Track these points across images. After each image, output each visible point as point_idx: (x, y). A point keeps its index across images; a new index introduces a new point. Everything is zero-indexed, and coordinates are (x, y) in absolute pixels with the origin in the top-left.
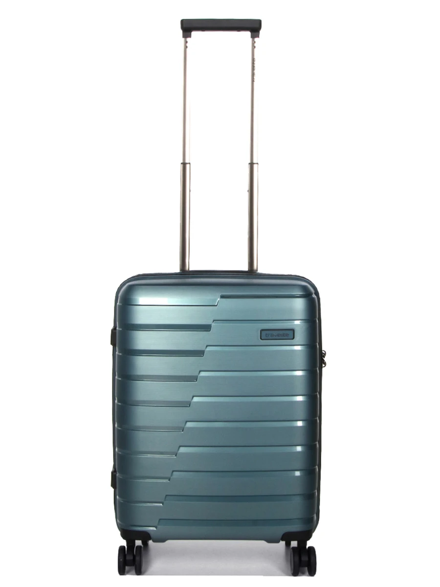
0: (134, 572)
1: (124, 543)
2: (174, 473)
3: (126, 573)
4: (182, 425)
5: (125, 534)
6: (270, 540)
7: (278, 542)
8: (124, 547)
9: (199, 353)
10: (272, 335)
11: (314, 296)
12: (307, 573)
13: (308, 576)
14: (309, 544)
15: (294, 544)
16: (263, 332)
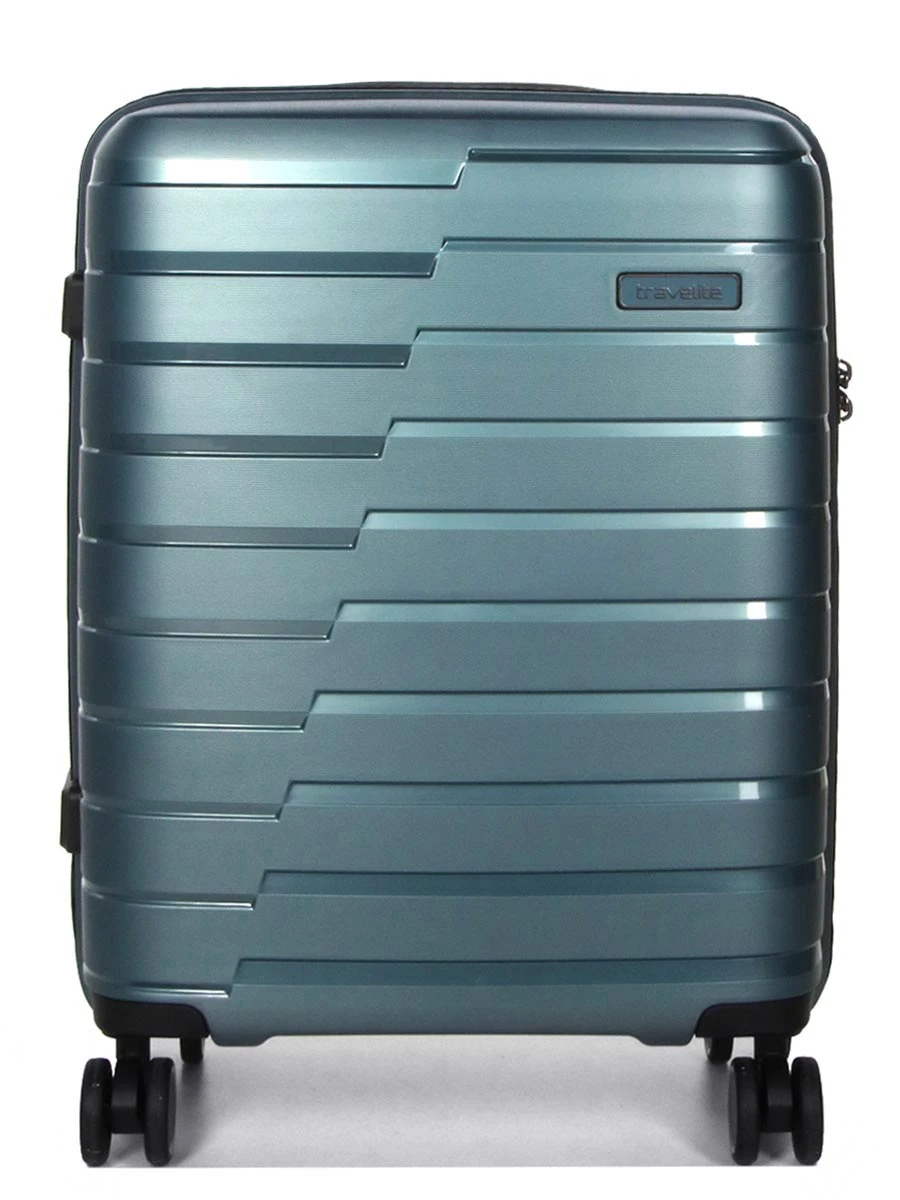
0: (142, 1155)
1: (107, 1049)
2: (298, 790)
3: (110, 1158)
4: (328, 616)
5: (111, 1014)
6: (653, 1036)
7: (683, 1041)
8: (105, 1063)
9: (391, 356)
10: (661, 296)
11: (807, 159)
12: (791, 1155)
13: (794, 1164)
14: (800, 1046)
15: (744, 1047)
16: (625, 282)
